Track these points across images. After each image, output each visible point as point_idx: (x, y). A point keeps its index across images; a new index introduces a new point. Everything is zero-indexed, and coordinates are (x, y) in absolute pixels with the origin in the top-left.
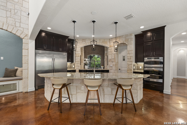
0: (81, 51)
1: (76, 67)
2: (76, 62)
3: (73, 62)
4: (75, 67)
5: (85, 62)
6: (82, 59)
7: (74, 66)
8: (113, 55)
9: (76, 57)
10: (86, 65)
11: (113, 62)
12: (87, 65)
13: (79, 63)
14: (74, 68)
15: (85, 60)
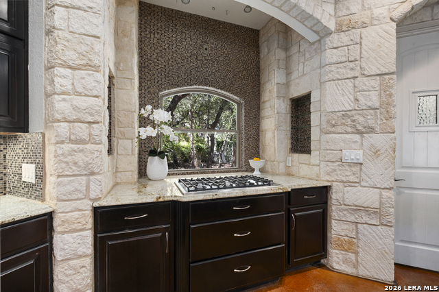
0: (118, 48)
1: (51, 180)
2: (50, 121)
3: (25, 129)
4: (41, 176)
5: (149, 132)
6: (118, 105)
7: (28, 173)
8: (375, 82)
9: (49, 68)
10: (153, 153)
11: (372, 130)
12: (161, 155)
13: (91, 140)
14: (36, 190)
15: (144, 122)
